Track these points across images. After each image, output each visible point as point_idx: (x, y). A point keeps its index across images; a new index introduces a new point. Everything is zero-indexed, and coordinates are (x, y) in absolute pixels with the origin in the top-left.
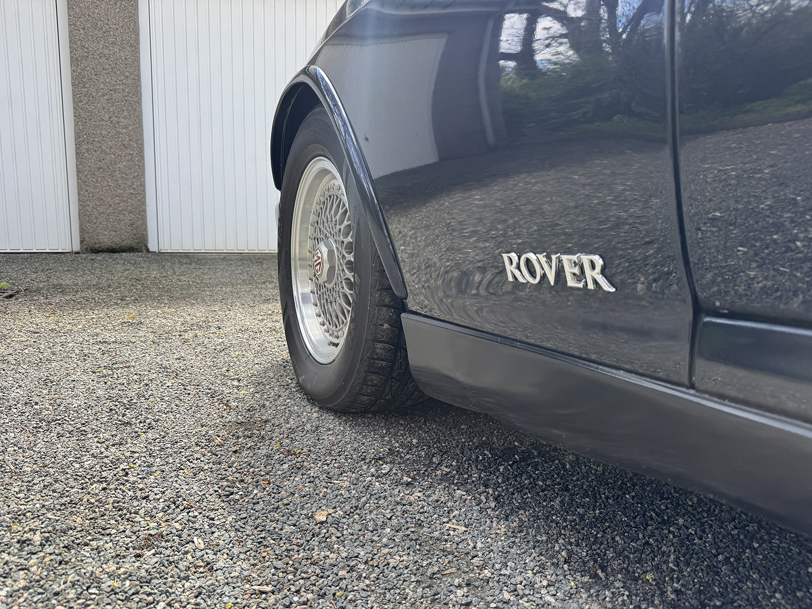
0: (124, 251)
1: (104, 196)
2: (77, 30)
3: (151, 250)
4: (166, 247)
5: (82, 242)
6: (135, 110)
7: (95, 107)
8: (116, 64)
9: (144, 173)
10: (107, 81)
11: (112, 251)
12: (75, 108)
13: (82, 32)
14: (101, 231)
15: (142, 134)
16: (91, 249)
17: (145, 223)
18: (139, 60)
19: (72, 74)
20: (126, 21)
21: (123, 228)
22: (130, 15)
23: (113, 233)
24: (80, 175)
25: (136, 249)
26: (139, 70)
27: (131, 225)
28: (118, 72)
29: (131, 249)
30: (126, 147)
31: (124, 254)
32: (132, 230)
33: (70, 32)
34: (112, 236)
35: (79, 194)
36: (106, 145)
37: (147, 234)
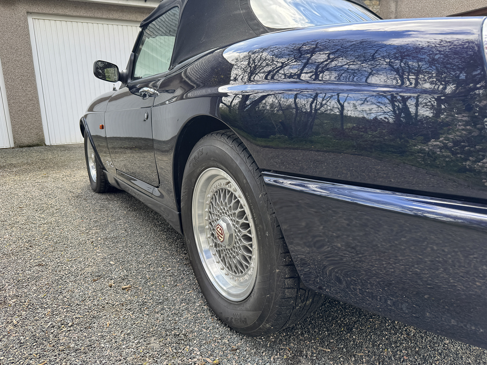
0: (34, 146)
5: (15, 143)
6: (33, 84)
8: (23, 64)
9: (40, 111)
12: (5, 85)
15: (37, 94)
17: (43, 133)
18: (33, 61)
19: (3, 69)
21: (33, 136)
22: (27, 42)
23: (29, 138)
27: (37, 134)
29: (37, 145)
34: (28, 140)
35: (11, 122)
37: (44, 138)
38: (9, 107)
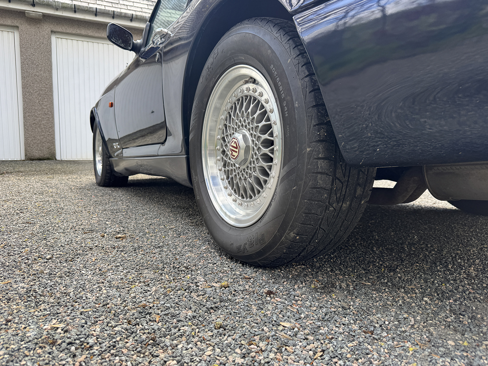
0: (45, 159)
1: (36, 136)
2: (24, 65)
3: (57, 159)
4: (64, 158)
5: (26, 156)
6: (50, 98)
7: (32, 97)
8: (42, 79)
9: (54, 125)
10: (38, 86)
14: (34, 151)
16: (30, 159)
18: (52, 77)
19: (22, 83)
20: (46, 61)
21: (45, 149)
22: (48, 58)
24: (25, 126)
25: (51, 159)
26: (52, 81)
28: (43, 82)
29: (48, 159)
30: (46, 114)
32: (49, 150)
33: (21, 66)
34: (39, 153)
35: (25, 135)
36: (37, 113)
37: (55, 152)
38: (24, 120)
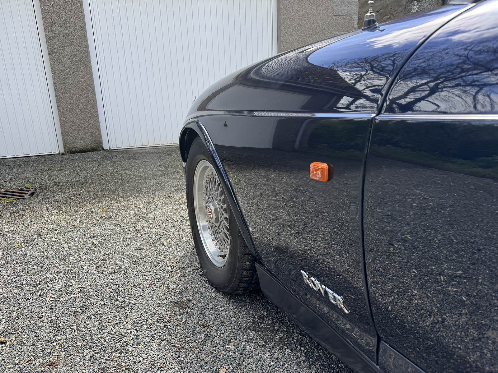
0: (89, 151)
1: (75, 120)
2: (48, 20)
3: (105, 148)
4: (114, 146)
5: (65, 148)
6: (87, 66)
7: (64, 67)
9: (96, 104)
10: (69, 50)
11: (83, 151)
12: (52, 68)
13: (51, 21)
14: (75, 140)
15: (93, 81)
16: (70, 151)
17: (100, 134)
18: (87, 35)
19: (48, 48)
20: (76, 12)
23: (82, 141)
24: (60, 108)
25: (96, 149)
26: (87, 41)
27: (92, 136)
28: (75, 44)
29: (93, 150)
30: (84, 90)
31: (90, 153)
32: (93, 138)
33: (44, 22)
34: (82, 143)
35: (60, 120)
36: (72, 89)
37: (102, 140)
38: (57, 99)
